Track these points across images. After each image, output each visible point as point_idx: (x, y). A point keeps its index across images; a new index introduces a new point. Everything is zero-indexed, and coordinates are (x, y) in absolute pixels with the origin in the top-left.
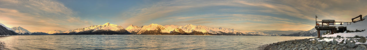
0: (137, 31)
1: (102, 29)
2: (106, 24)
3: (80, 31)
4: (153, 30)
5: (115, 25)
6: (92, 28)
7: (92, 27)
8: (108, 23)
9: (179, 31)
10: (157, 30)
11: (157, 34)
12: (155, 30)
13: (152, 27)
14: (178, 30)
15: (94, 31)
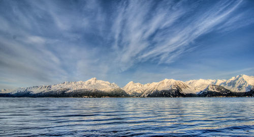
0: (141, 92)
1: (83, 88)
2: (90, 80)
3: (42, 90)
4: (167, 89)
5: (106, 82)
6: (66, 86)
7: (66, 83)
8: (95, 78)
9: (218, 89)
10: (175, 89)
11: (174, 96)
12: (172, 90)
13: (165, 85)
14: (214, 87)
15: (69, 91)
